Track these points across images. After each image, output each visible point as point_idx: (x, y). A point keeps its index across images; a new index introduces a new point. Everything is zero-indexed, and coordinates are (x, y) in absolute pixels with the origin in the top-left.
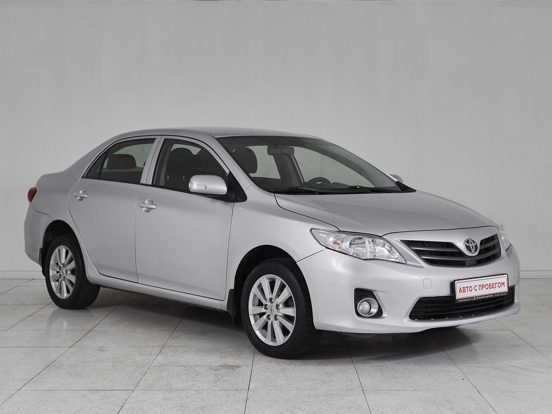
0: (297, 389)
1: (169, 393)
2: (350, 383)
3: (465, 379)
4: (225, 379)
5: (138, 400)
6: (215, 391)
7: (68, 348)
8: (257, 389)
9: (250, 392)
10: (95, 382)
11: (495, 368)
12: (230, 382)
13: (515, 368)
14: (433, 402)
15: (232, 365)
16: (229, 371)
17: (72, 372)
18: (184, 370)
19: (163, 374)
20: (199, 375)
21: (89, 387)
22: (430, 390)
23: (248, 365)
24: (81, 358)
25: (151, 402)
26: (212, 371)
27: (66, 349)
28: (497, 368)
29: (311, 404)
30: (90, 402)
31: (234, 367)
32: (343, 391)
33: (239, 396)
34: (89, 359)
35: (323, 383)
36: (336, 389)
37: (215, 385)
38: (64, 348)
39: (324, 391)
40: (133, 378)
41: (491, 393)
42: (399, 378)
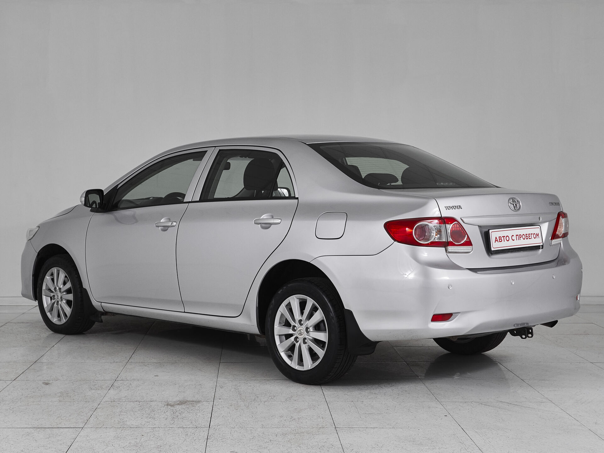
0: (263, 426)
1: (122, 431)
2: (321, 419)
3: (448, 415)
4: (184, 415)
5: (88, 438)
6: (173, 429)
7: (11, 381)
8: (219, 426)
9: (211, 431)
10: (40, 419)
11: (481, 404)
12: (189, 419)
13: (503, 403)
14: (413, 441)
15: (191, 400)
16: (187, 406)
17: (15, 408)
18: (138, 406)
19: (115, 410)
20: (155, 411)
21: (33, 424)
22: (410, 427)
23: (208, 400)
24: (26, 392)
25: (102, 440)
26: (169, 407)
27: (9, 382)
28: (484, 403)
29: (279, 444)
30: (35, 441)
31: (193, 402)
32: (314, 429)
33: (199, 434)
34: (34, 393)
35: (292, 420)
36: (306, 427)
37: (172, 423)
38: (6, 382)
39: (292, 429)
40: (82, 414)
41: (476, 431)
42: (376, 415)
